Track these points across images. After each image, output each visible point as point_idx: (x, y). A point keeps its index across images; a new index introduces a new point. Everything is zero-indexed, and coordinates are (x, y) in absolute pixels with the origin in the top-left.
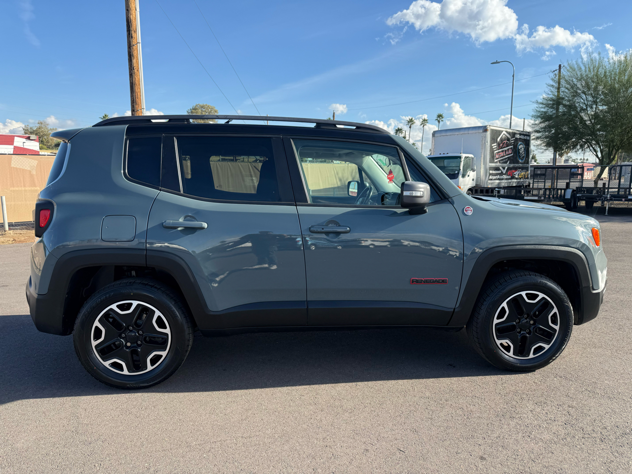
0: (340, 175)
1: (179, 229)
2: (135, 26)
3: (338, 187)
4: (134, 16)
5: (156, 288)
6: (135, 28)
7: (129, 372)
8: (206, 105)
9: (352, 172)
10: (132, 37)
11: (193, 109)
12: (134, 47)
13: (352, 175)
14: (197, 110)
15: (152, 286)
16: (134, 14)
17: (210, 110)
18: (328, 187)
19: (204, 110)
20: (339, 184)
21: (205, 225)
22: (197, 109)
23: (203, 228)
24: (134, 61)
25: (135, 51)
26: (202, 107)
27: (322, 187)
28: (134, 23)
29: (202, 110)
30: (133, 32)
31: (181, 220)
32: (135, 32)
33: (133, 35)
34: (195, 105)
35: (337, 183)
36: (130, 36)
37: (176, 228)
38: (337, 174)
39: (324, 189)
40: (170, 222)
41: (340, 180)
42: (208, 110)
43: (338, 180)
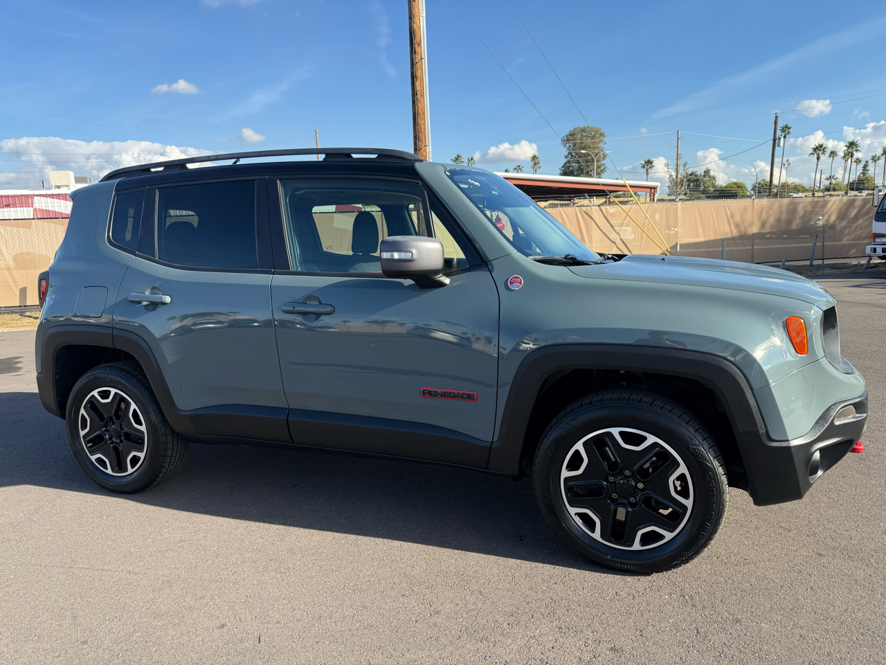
0: (737, 218)
1: (145, 303)
2: (418, 37)
3: (733, 239)
4: (418, 24)
5: (132, 374)
6: (419, 40)
7: (113, 472)
8: (589, 127)
9: (761, 212)
10: (415, 52)
11: (570, 135)
12: (418, 66)
13: (760, 217)
14: (575, 136)
15: (128, 372)
16: (418, 21)
17: (593, 133)
18: (712, 237)
19: (584, 134)
20: (735, 233)
21: (168, 299)
22: (575, 134)
23: (165, 304)
24: (418, 83)
25: (419, 71)
26: (583, 130)
27: (702, 239)
28: (417, 35)
29: (582, 136)
30: (416, 46)
31: (147, 293)
32: (419, 45)
33: (417, 49)
34: (572, 129)
35: (731, 232)
36: (413, 51)
37: (140, 302)
38: (732, 216)
39: (706, 242)
40: (134, 295)
41: (737, 226)
42: (591, 134)
43: (733, 227)
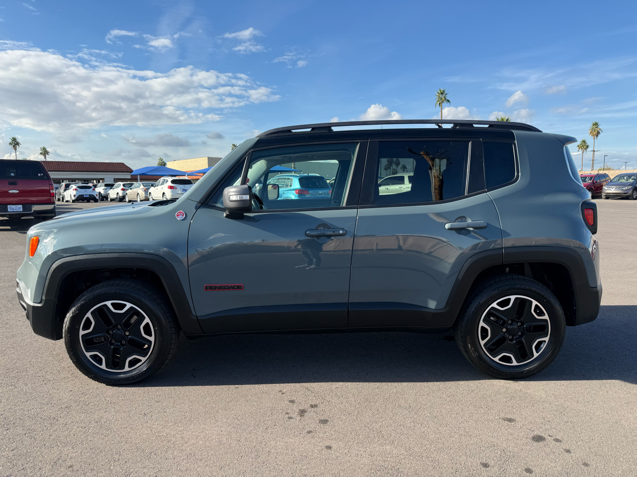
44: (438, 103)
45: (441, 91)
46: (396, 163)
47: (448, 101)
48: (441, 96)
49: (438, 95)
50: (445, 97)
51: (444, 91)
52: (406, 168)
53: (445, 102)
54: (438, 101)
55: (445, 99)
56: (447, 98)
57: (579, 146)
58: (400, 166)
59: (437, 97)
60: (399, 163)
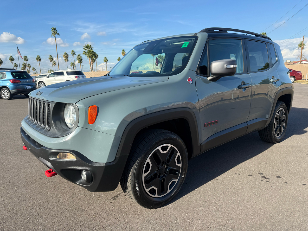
44: (53, 34)
45: (53, 28)
46: (29, 67)
47: (58, 34)
48: (54, 31)
49: (52, 30)
50: (56, 32)
51: (55, 28)
52: (35, 69)
53: (57, 34)
54: (53, 33)
55: (57, 33)
56: (58, 32)
57: (118, 60)
58: (31, 68)
59: (52, 31)
60: (31, 67)
